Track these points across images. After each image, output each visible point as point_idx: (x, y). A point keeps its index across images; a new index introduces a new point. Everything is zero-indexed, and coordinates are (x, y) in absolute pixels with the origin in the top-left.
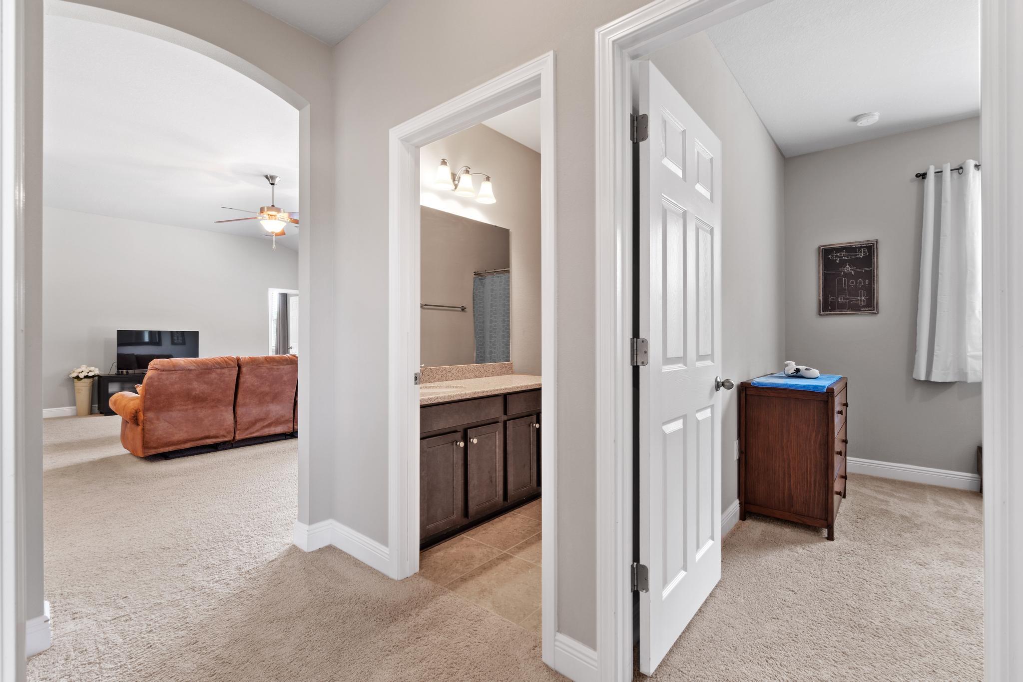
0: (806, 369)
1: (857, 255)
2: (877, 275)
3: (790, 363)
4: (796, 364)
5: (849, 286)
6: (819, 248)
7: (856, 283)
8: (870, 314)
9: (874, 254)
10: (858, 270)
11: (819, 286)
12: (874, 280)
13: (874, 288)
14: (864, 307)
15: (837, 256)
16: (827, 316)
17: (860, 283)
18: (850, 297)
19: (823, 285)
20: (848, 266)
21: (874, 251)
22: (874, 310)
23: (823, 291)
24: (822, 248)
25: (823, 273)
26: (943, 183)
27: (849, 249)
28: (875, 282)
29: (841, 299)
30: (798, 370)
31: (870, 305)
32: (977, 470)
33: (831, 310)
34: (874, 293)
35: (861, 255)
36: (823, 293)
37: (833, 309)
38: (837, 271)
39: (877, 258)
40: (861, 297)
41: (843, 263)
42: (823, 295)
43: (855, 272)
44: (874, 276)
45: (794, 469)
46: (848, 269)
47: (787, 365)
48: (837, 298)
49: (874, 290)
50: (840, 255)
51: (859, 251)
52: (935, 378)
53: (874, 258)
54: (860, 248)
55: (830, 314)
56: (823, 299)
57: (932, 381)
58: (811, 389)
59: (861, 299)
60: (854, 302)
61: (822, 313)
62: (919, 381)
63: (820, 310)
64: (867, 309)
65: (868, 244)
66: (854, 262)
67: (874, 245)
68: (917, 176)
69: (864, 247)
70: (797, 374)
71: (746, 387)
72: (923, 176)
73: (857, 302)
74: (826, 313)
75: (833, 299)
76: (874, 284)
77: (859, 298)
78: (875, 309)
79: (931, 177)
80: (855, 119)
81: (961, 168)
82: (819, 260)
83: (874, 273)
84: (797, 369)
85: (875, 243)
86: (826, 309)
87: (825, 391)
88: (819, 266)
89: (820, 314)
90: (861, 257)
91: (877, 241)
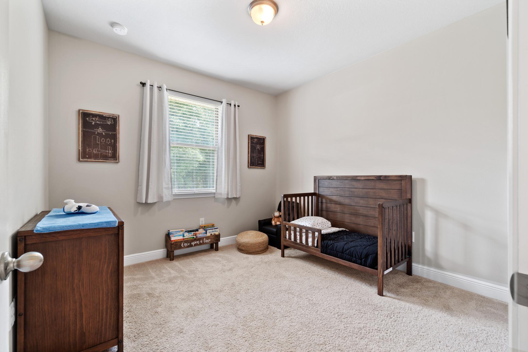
0: (87, 206)
1: (106, 122)
2: (119, 138)
3: (69, 201)
4: (75, 202)
5: (101, 142)
6: (79, 111)
7: (106, 141)
8: (114, 162)
9: (117, 124)
10: (107, 132)
11: (79, 139)
12: (117, 141)
13: (117, 146)
14: (110, 157)
15: (92, 120)
16: (85, 162)
17: (108, 141)
18: (102, 150)
19: (82, 139)
20: (100, 129)
21: (117, 122)
22: (116, 160)
23: (82, 143)
24: (81, 111)
25: (82, 130)
26: (153, 92)
27: (101, 117)
28: (118, 142)
29: (95, 151)
30: (80, 208)
31: (114, 157)
32: (166, 246)
33: (88, 158)
34: (117, 149)
35: (109, 123)
36: (82, 145)
37: (90, 158)
38: (93, 131)
39: (119, 127)
40: (109, 151)
41: (97, 126)
42: (82, 147)
43: (105, 133)
44: (117, 138)
45: (86, 306)
46: (100, 130)
47: (66, 204)
48: (93, 150)
49: (117, 147)
50: (95, 119)
51: (108, 119)
52: (150, 201)
53: (117, 127)
54: (109, 118)
55: (87, 161)
56: (82, 149)
57: (148, 203)
58: (104, 226)
59: (109, 152)
60: (104, 154)
61: (81, 159)
62: (142, 204)
63: (80, 158)
64: (112, 159)
65: (114, 116)
66: (104, 127)
67: (117, 118)
68: (141, 83)
69: (111, 118)
70: (79, 212)
71: (25, 236)
72: (143, 84)
73: (107, 154)
74: (84, 160)
75: (89, 150)
76: (117, 143)
77: (107, 151)
78: (118, 160)
79: (148, 87)
80: (113, 24)
81: (160, 87)
82: (79, 120)
83: (117, 136)
84: (79, 206)
85: (118, 116)
86: (84, 157)
87: (117, 225)
88: (79, 124)
89: (79, 160)
90: (109, 124)
91: (119, 116)
